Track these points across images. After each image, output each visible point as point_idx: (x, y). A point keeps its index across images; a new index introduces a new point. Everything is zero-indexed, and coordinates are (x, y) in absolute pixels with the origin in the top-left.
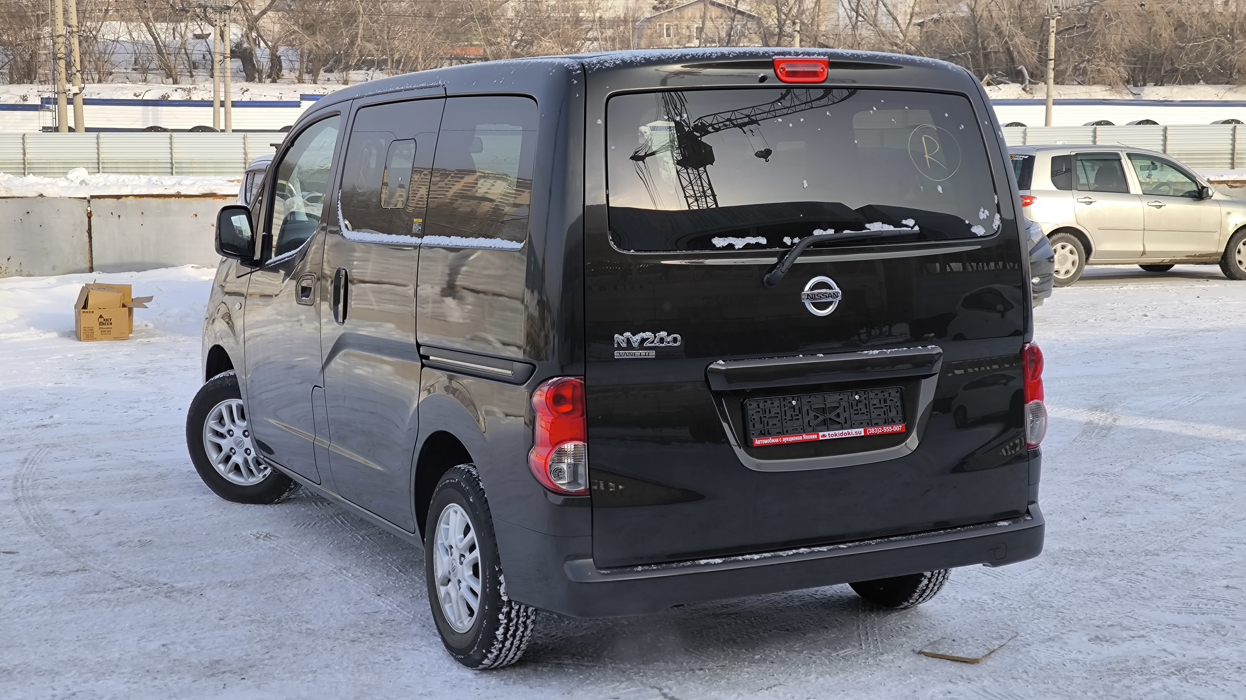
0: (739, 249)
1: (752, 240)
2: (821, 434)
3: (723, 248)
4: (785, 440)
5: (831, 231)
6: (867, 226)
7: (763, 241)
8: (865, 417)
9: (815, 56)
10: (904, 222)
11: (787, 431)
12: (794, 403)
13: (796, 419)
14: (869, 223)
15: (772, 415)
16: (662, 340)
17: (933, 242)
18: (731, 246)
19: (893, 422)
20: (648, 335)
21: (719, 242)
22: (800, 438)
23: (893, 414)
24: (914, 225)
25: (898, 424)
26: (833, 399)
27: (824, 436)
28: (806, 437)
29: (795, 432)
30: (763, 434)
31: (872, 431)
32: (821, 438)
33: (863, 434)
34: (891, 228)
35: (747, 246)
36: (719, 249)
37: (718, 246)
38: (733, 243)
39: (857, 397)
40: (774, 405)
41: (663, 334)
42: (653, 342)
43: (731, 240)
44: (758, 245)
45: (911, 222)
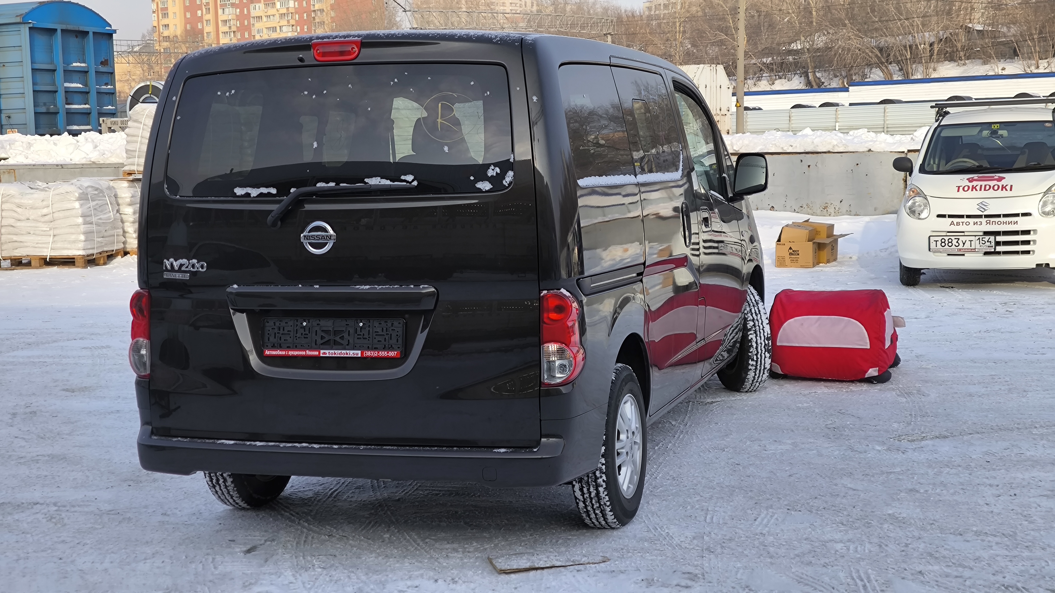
0: (254, 197)
1: (264, 190)
2: (322, 351)
3: (242, 196)
4: (291, 353)
5: (332, 184)
6: (366, 180)
7: (274, 191)
8: (366, 341)
9: (351, 38)
10: (403, 177)
11: (296, 346)
12: (305, 324)
13: (305, 338)
14: (368, 177)
15: (286, 332)
16: (193, 266)
17: (431, 196)
18: (248, 195)
19: (391, 348)
20: (184, 261)
21: (239, 191)
22: (304, 353)
23: (393, 341)
24: (413, 181)
25: (395, 350)
26: (340, 324)
27: (324, 353)
28: (309, 353)
29: (303, 348)
30: (274, 347)
31: (368, 353)
32: (321, 355)
33: (359, 355)
34: (388, 182)
35: (261, 195)
36: (239, 196)
37: (238, 194)
38: (249, 192)
39: (361, 324)
40: (289, 324)
41: (195, 261)
42: (187, 267)
43: (249, 190)
44: (269, 194)
45: (410, 178)
